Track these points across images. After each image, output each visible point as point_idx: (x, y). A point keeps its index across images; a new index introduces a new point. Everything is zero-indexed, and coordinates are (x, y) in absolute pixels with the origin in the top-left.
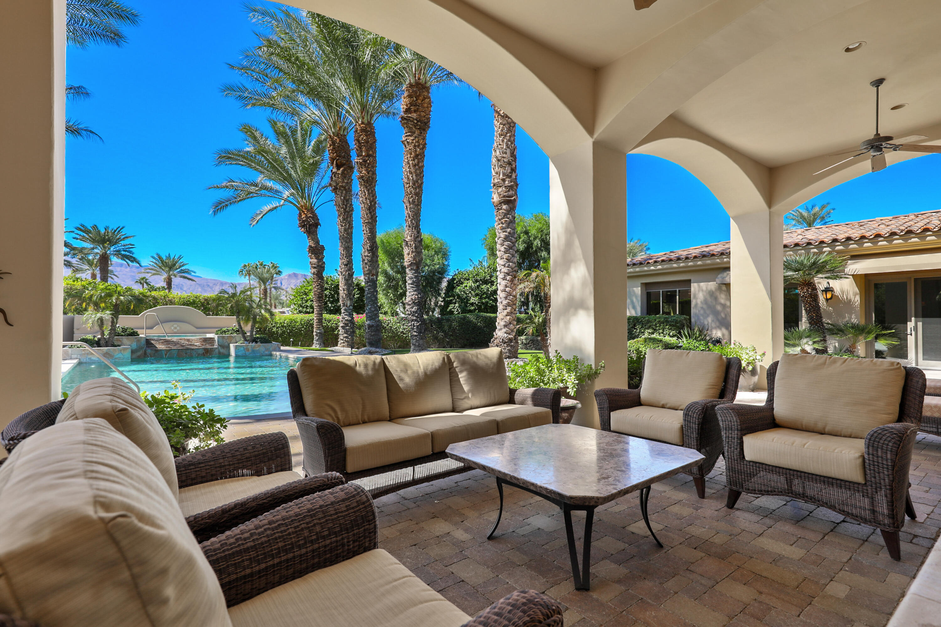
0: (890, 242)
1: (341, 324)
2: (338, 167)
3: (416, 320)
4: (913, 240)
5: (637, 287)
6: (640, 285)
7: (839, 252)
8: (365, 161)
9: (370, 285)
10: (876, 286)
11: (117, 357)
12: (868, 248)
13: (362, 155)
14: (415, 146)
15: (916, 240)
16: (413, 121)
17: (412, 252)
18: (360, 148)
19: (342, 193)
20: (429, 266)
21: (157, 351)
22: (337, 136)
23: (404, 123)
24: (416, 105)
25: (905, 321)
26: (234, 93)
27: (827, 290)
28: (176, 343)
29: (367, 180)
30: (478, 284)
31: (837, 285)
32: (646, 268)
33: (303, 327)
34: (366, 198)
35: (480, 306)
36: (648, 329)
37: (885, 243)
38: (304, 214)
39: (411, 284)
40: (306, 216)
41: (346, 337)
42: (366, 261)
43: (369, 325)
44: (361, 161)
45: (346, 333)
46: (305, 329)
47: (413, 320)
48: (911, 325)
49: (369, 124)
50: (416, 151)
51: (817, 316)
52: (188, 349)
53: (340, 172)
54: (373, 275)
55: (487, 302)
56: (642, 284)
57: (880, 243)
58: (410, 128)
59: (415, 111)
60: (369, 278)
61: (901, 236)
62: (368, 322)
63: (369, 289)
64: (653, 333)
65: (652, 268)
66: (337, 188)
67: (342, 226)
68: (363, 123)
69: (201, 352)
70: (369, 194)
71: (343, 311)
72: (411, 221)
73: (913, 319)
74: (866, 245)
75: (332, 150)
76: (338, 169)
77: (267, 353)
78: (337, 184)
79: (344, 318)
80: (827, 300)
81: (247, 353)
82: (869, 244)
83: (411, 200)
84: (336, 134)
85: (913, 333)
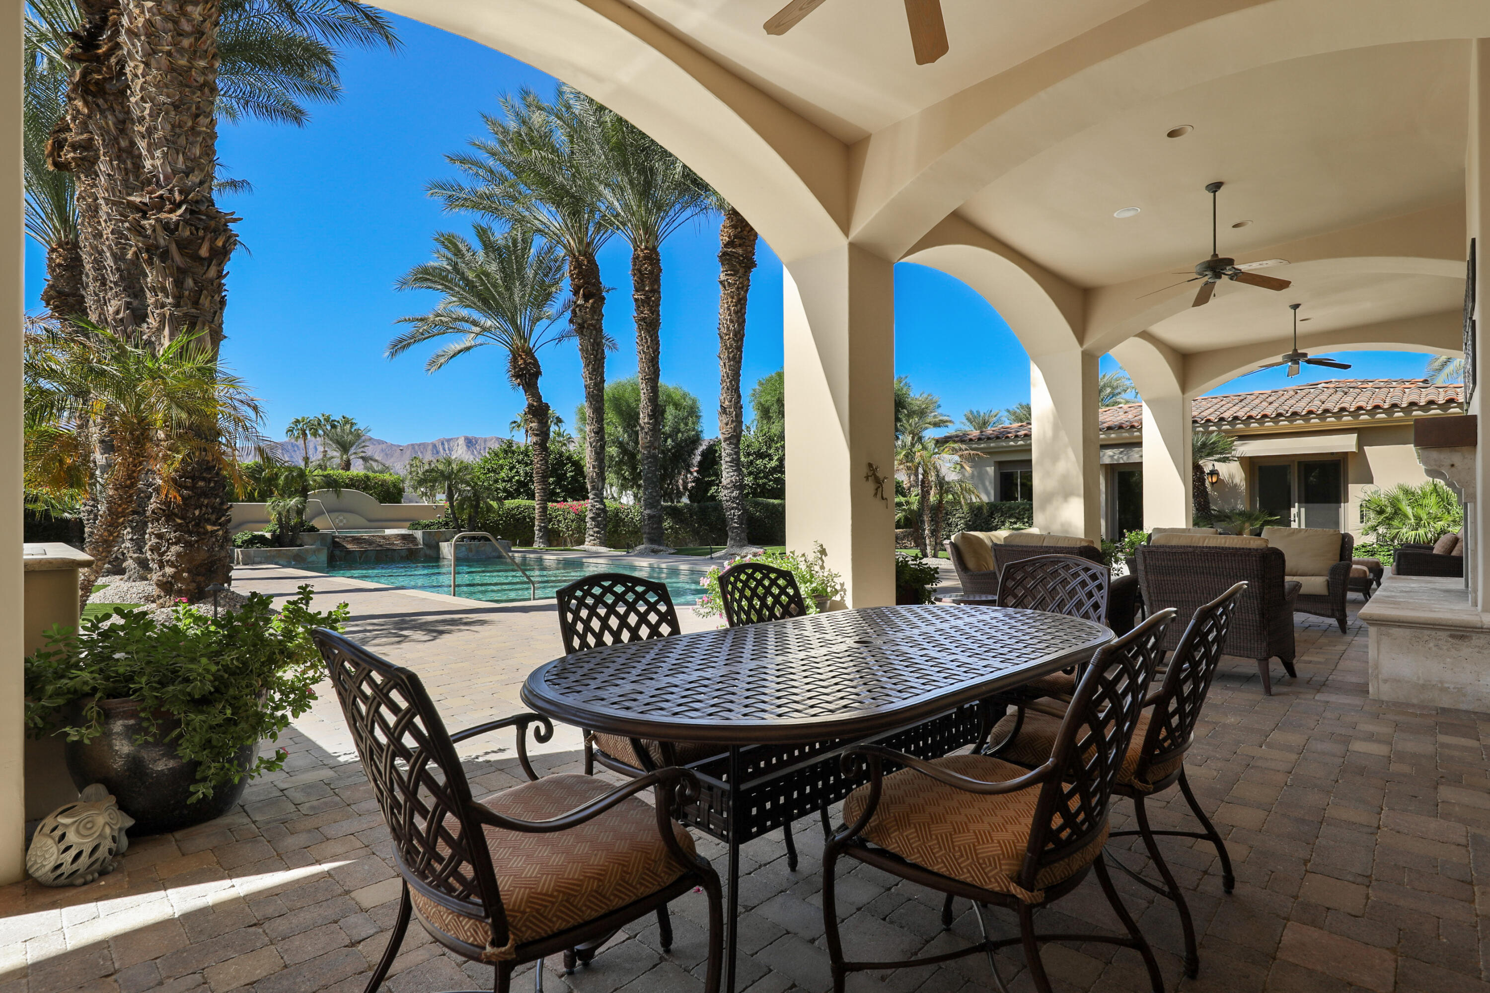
0: (1276, 423)
1: (590, 515)
2: (586, 298)
3: (736, 508)
4: (1298, 422)
5: (990, 466)
6: (993, 463)
7: (1226, 431)
8: (648, 298)
9: (650, 462)
10: (1260, 468)
11: (310, 560)
12: (1255, 429)
13: (643, 290)
14: (738, 288)
15: (1301, 422)
16: (738, 258)
17: (732, 421)
18: (642, 281)
19: (591, 333)
20: (682, 433)
21: (349, 552)
22: (585, 255)
23: (726, 260)
24: (741, 238)
25: (1289, 506)
26: (444, 192)
27: (1213, 473)
28: (369, 542)
29: (650, 323)
30: (751, 458)
31: (1221, 468)
32: (1004, 444)
33: (502, 519)
34: (648, 347)
35: (755, 489)
36: (1010, 517)
37: (1271, 424)
38: (522, 358)
39: (730, 462)
40: (525, 361)
41: (598, 532)
42: (646, 430)
43: (649, 515)
44: (643, 297)
45: (596, 526)
46: (505, 522)
47: (733, 508)
48: (1294, 511)
49: (654, 249)
50: (739, 294)
51: (1204, 501)
52: (388, 550)
53: (589, 305)
54: (655, 449)
55: (765, 484)
56: (995, 462)
57: (1267, 424)
58: (733, 265)
59: (740, 245)
60: (649, 452)
61: (1287, 417)
62: (647, 512)
63: (649, 467)
64: (1015, 523)
65: (1012, 443)
66: (584, 327)
67: (591, 379)
68: (646, 248)
69: (404, 554)
70: (652, 341)
71: (591, 496)
72: (730, 382)
73: (1297, 504)
74: (1252, 425)
75: (577, 274)
76: (586, 301)
77: (494, 554)
78: (584, 322)
79: (593, 506)
80: (1212, 484)
81: (470, 555)
82: (1256, 425)
83: (731, 355)
84: (583, 253)
85: (1297, 519)
